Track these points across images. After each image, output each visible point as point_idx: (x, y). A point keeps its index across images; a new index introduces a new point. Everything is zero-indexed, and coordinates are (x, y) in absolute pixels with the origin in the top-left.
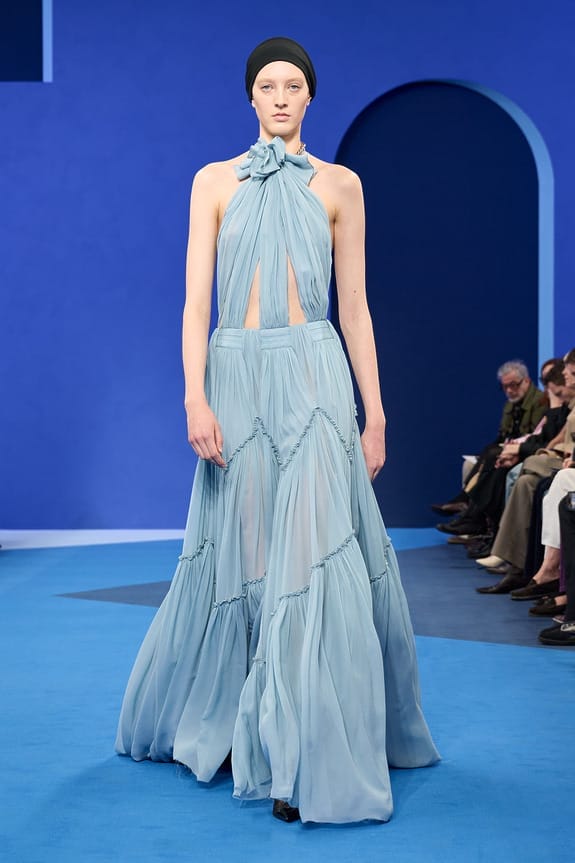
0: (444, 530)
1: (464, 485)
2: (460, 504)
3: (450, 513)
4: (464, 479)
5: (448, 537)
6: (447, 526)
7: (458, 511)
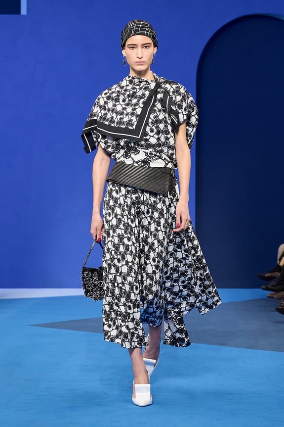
0: (267, 289)
1: (278, 262)
2: (276, 273)
3: (270, 279)
4: (278, 258)
5: (269, 293)
6: (269, 286)
7: (275, 278)
